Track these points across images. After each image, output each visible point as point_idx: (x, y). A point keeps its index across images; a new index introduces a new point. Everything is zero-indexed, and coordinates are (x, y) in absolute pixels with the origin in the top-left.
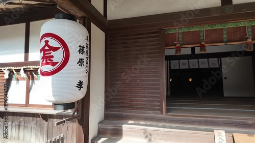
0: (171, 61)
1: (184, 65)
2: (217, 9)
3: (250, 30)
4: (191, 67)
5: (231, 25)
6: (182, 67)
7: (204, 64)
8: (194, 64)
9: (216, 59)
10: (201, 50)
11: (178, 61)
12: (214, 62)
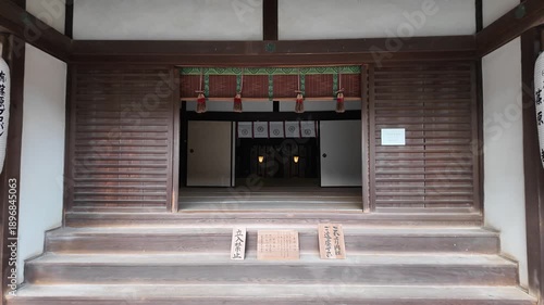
0: (239, 123)
1: (261, 130)
2: (255, 44)
3: (303, 82)
4: (272, 136)
5: (279, 72)
6: (258, 135)
7: (293, 130)
8: (276, 129)
9: (311, 123)
10: (235, 107)
11: (250, 123)
12: (308, 128)
